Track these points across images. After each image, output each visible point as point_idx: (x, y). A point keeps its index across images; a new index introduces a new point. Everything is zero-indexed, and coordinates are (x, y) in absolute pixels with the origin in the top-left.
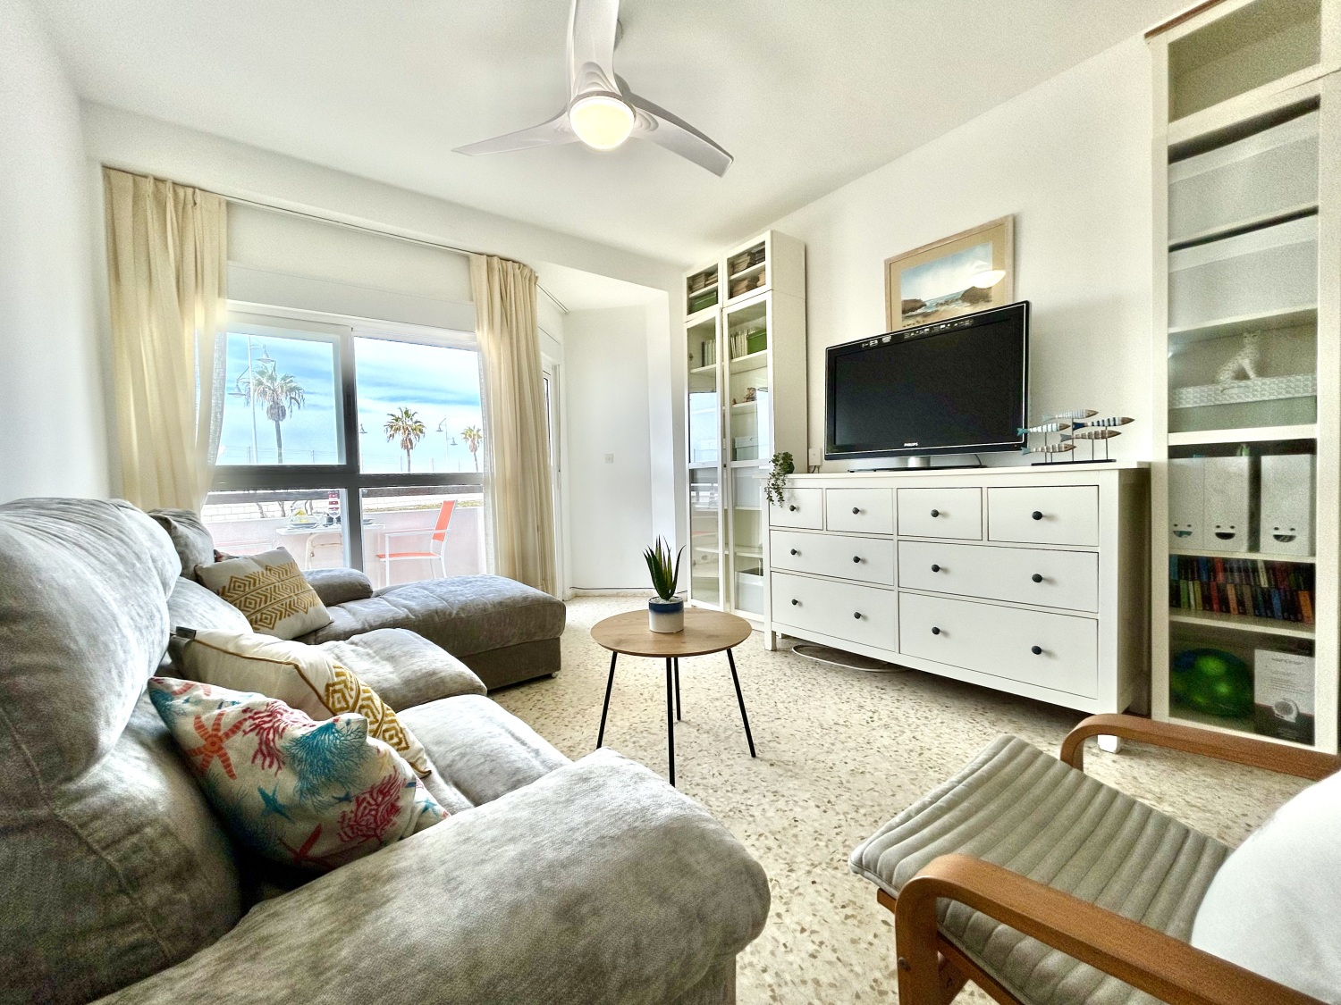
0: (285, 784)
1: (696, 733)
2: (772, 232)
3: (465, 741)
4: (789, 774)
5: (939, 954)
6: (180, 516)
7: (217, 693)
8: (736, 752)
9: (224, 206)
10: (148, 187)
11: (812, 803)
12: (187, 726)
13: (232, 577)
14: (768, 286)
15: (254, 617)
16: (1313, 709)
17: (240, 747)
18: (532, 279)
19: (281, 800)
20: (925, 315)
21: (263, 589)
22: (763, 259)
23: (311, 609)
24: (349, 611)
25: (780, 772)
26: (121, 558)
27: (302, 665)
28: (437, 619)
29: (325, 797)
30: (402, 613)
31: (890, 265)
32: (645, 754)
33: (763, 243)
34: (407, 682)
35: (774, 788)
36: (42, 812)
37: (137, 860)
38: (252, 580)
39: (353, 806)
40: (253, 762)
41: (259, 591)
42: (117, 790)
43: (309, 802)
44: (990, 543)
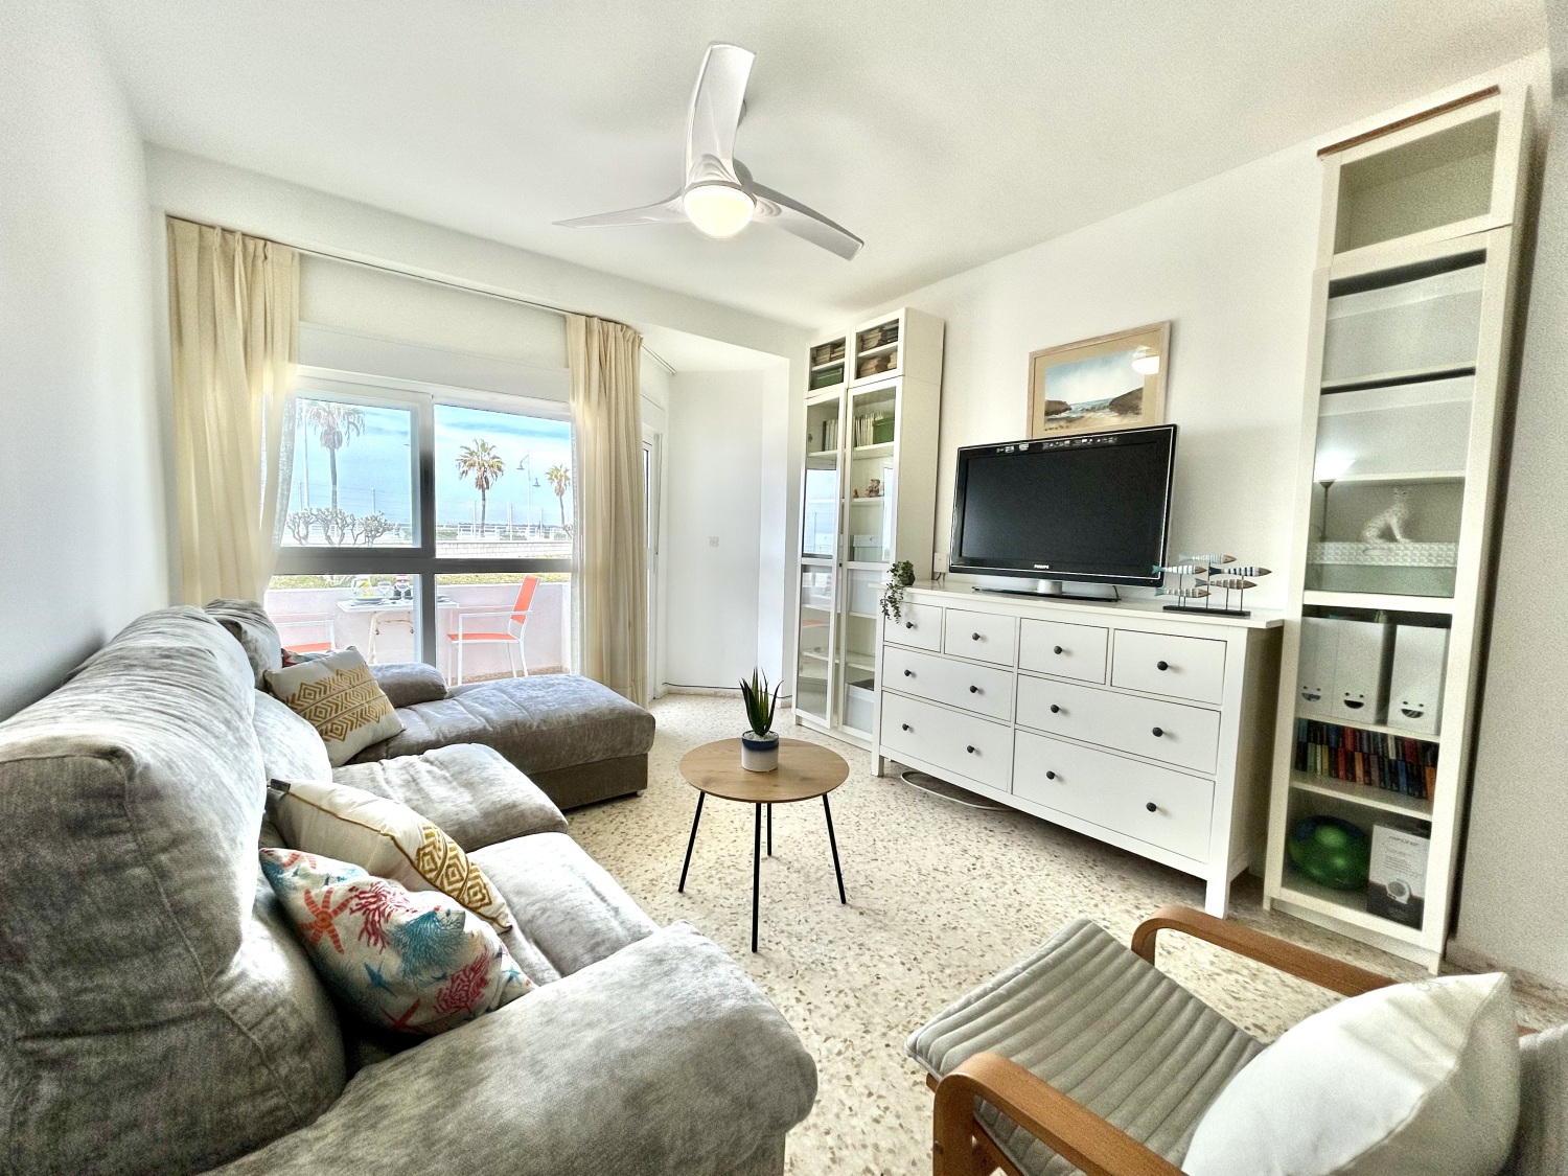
0: (390, 963)
1: (786, 873)
2: (907, 310)
3: (546, 893)
4: (879, 924)
5: (974, 1139)
6: (244, 610)
7: (324, 865)
8: (826, 897)
9: (297, 259)
10: (215, 238)
11: (897, 960)
12: (297, 901)
13: (302, 684)
14: (899, 371)
15: (324, 727)
16: (1423, 893)
17: (348, 924)
18: (636, 340)
19: (386, 977)
20: (1070, 420)
21: (334, 697)
22: (895, 339)
23: (383, 718)
24: (422, 717)
25: (870, 922)
26: (227, 723)
27: (397, 835)
28: (516, 732)
29: (425, 977)
30: (479, 723)
31: (1035, 358)
32: (730, 893)
33: (897, 321)
34: (486, 815)
35: (860, 940)
36: (205, 1003)
37: (273, 1037)
38: (322, 687)
39: (448, 983)
40: (359, 939)
41: (330, 699)
42: (255, 976)
43: (411, 981)
44: (1112, 689)
